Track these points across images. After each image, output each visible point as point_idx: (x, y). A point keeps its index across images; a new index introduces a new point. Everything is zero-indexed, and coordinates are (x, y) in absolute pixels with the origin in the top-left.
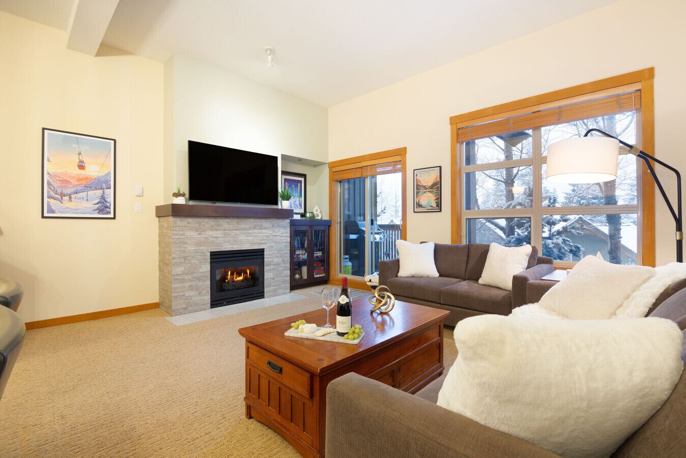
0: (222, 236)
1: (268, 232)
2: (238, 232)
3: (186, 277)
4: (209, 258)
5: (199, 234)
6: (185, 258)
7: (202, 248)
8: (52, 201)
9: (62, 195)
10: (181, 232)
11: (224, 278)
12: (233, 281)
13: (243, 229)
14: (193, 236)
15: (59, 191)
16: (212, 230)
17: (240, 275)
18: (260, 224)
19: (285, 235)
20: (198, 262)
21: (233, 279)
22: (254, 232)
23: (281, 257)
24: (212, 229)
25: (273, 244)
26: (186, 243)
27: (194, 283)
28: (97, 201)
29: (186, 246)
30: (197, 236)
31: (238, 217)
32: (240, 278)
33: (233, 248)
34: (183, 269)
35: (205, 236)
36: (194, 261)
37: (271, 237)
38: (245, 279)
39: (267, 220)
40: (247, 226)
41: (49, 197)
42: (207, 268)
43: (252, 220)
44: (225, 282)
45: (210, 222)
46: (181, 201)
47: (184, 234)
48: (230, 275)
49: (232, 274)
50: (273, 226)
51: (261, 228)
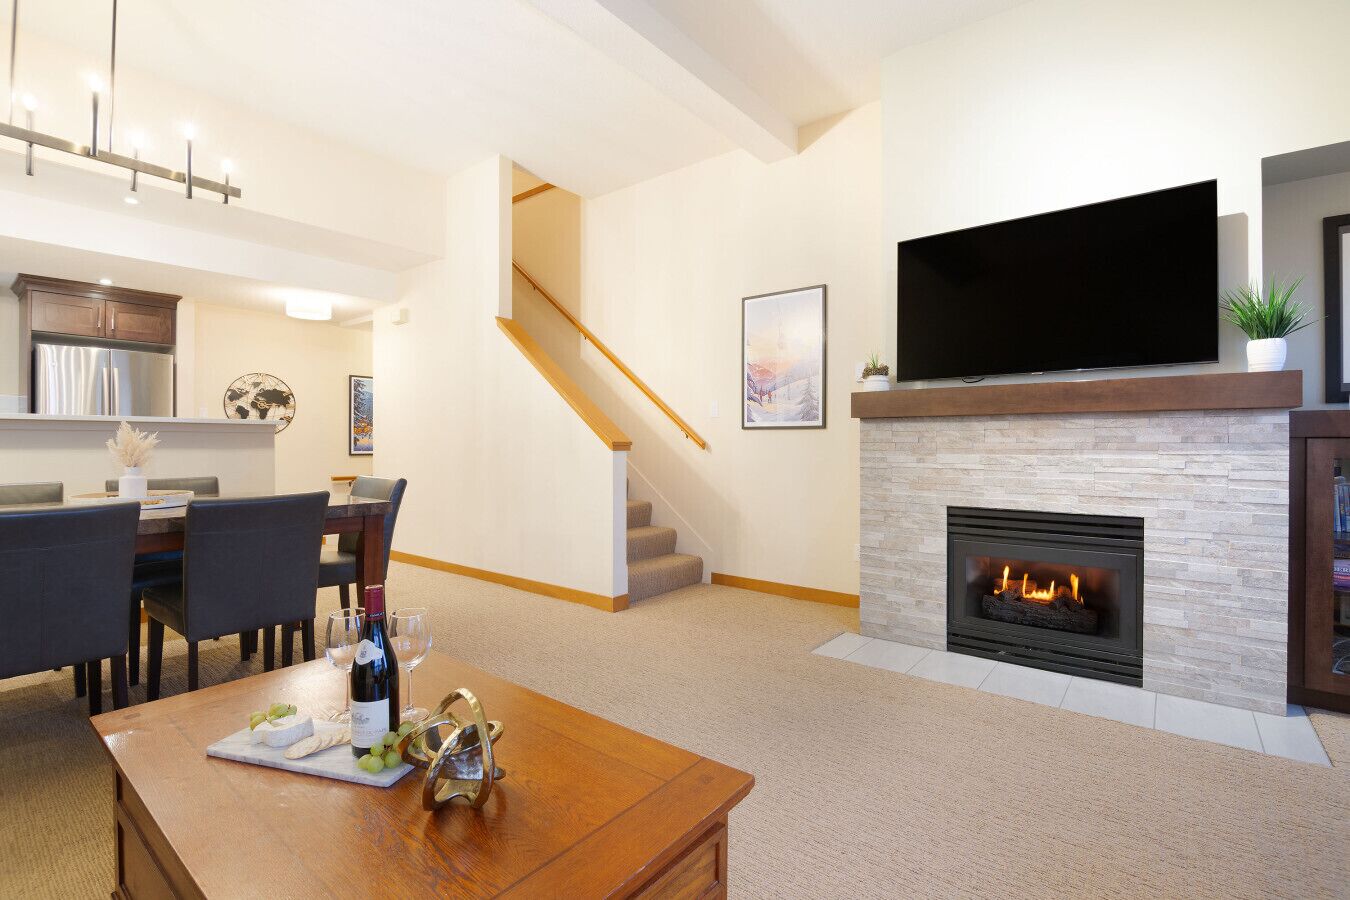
0: (982, 467)
1: (1166, 462)
2: (1032, 459)
3: (888, 557)
4: (945, 521)
5: (919, 461)
6: (887, 514)
7: (926, 494)
8: (752, 403)
9: (762, 393)
10: (878, 455)
11: (988, 582)
12: (1019, 599)
13: (1053, 451)
14: (905, 465)
15: (759, 388)
16: (952, 450)
17: (1043, 586)
18: (1124, 433)
19: (1269, 475)
20: (916, 526)
21: (1018, 590)
22: (1096, 460)
23: (1232, 559)
24: (952, 448)
25: (1188, 506)
26: (889, 480)
27: (906, 576)
28: (799, 399)
29: (887, 485)
30: (915, 465)
31: (1034, 414)
32: (1046, 595)
33: (1014, 502)
34: (880, 536)
35: (935, 466)
36: (906, 524)
37: (1180, 482)
38: (1063, 601)
39: (1155, 421)
40: (1068, 441)
41: (750, 398)
42: (938, 545)
43: (1089, 422)
44: (993, 594)
45: (951, 430)
46: (876, 384)
47: (883, 460)
48: (1009, 578)
49: (1015, 576)
50: (1185, 440)
51: (1128, 445)
